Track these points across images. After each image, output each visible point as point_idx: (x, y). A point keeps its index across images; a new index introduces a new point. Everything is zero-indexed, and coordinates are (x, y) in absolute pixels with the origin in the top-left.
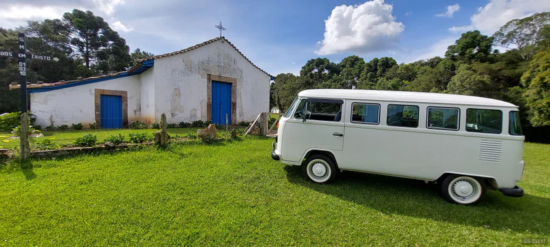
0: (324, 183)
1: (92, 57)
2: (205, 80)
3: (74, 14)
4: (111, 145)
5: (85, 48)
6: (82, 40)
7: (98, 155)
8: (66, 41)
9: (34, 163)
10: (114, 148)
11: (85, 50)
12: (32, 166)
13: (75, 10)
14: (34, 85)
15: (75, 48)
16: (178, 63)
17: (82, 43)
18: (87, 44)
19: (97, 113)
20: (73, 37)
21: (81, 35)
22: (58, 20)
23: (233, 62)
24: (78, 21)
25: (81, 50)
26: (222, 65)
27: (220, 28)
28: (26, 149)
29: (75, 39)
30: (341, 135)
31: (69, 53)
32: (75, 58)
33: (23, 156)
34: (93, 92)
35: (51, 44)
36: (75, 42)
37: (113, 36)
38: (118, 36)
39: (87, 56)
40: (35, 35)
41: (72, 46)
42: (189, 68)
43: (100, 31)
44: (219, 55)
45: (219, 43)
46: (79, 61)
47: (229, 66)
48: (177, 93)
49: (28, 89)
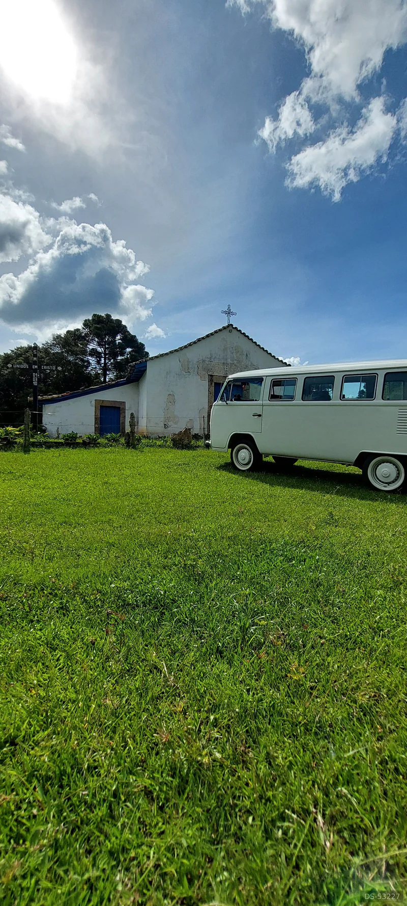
0: (247, 470)
1: (110, 370)
2: (206, 383)
3: (93, 320)
4: (87, 441)
5: (103, 359)
6: (100, 350)
7: (76, 448)
8: (84, 352)
9: (32, 449)
10: (89, 443)
11: (103, 361)
12: (30, 450)
13: (95, 315)
14: (46, 397)
15: (92, 360)
16: (174, 363)
17: (100, 353)
18: (105, 354)
19: (96, 426)
20: (91, 347)
21: (99, 344)
22: (78, 330)
23: (244, 357)
24: (96, 328)
25: (98, 362)
26: (229, 361)
27: (229, 313)
28: (27, 438)
29: (93, 349)
30: (260, 416)
31: (87, 367)
32: (93, 373)
33: (25, 443)
34: (94, 402)
35: (71, 358)
36: (94, 353)
37: (130, 340)
38: (136, 341)
39: (105, 369)
40: (57, 350)
41: (89, 358)
42: (186, 369)
43: (118, 337)
44: (225, 349)
45: (226, 332)
46: (97, 375)
47: (239, 362)
48: (171, 399)
49: (39, 401)
